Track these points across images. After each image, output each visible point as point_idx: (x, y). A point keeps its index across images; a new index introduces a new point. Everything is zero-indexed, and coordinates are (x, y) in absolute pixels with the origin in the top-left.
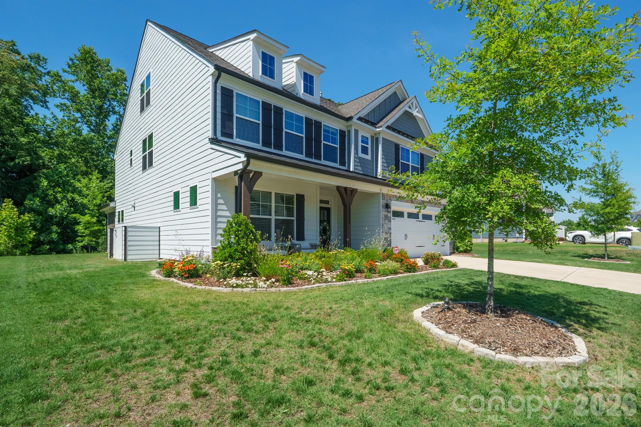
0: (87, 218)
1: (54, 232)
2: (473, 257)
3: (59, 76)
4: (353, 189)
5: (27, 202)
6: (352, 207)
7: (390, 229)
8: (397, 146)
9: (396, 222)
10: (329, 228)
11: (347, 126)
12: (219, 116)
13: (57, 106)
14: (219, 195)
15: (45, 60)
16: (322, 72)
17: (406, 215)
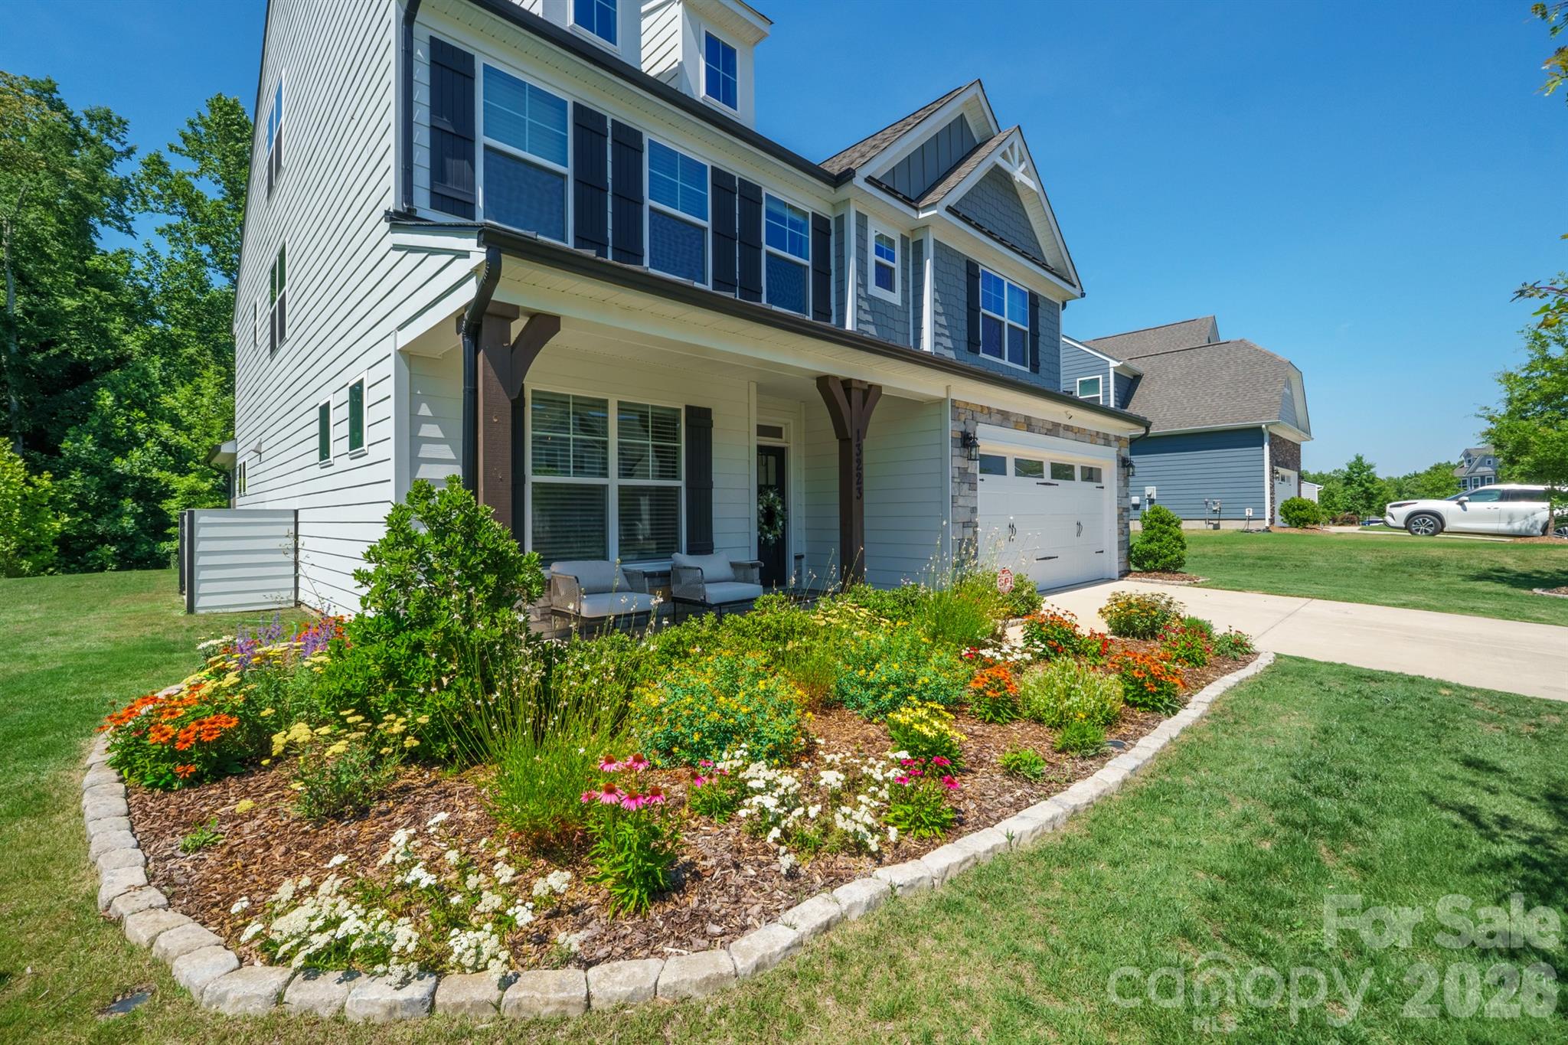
0: (191, 480)
1: (128, 514)
2: (1196, 585)
3: (161, 163)
4: (870, 386)
5: (66, 445)
6: (867, 444)
7: (974, 510)
8: (972, 268)
9: (990, 490)
10: (784, 509)
11: (834, 206)
12: (422, 136)
13: (162, 232)
14: (424, 410)
15: (123, 124)
16: (764, 36)
17: (1010, 467)
